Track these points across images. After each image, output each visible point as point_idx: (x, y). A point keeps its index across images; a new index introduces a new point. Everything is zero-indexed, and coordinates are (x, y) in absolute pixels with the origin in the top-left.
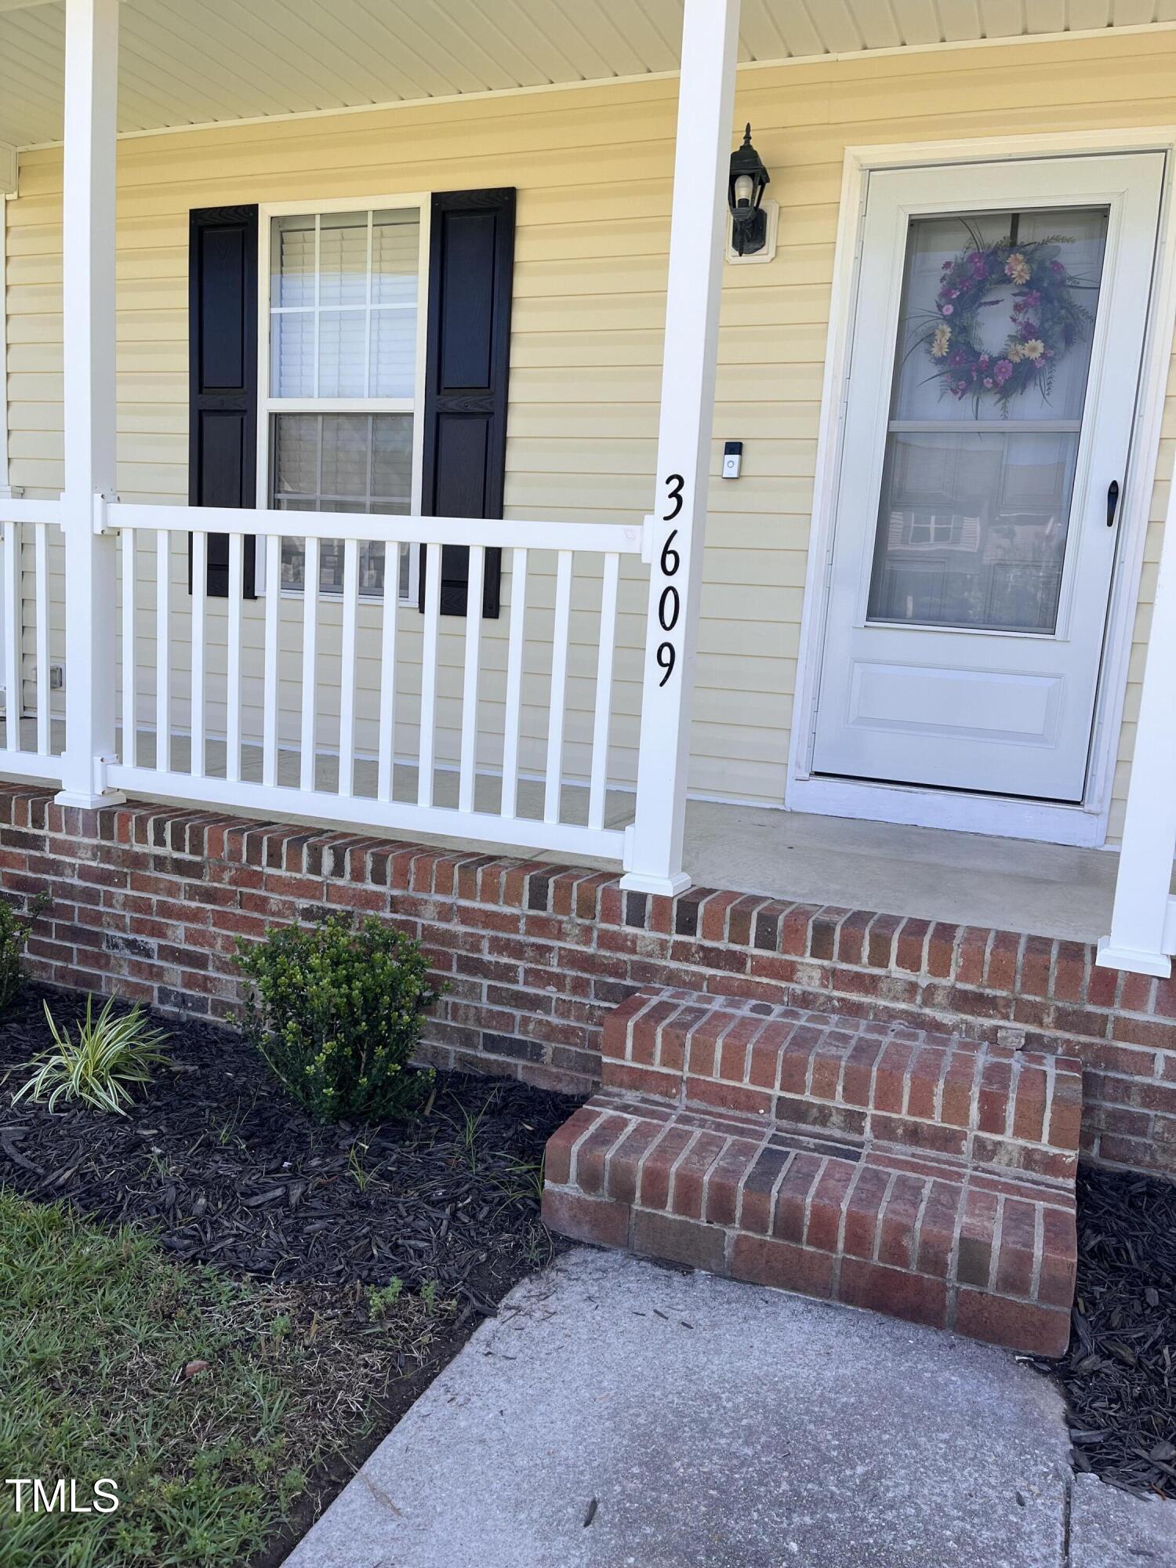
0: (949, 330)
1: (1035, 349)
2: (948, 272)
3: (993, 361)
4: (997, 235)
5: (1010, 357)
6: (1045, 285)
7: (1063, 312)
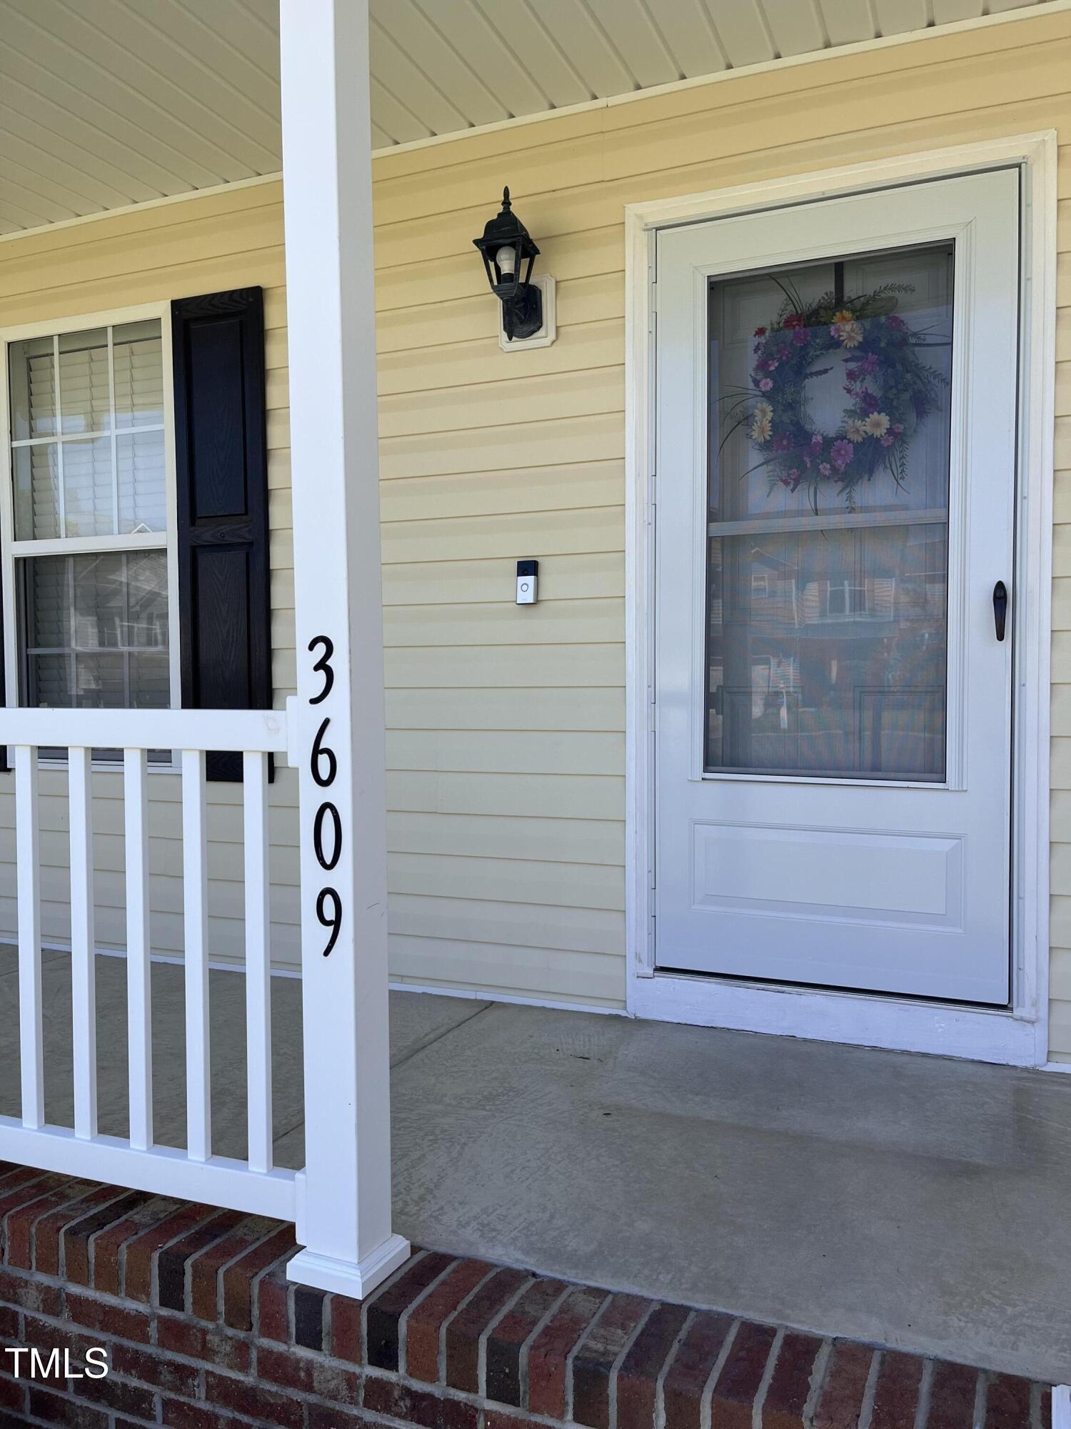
0: (771, 408)
1: (879, 423)
2: (763, 340)
3: (828, 442)
4: (821, 291)
5: (850, 436)
6: (883, 345)
7: (908, 376)
